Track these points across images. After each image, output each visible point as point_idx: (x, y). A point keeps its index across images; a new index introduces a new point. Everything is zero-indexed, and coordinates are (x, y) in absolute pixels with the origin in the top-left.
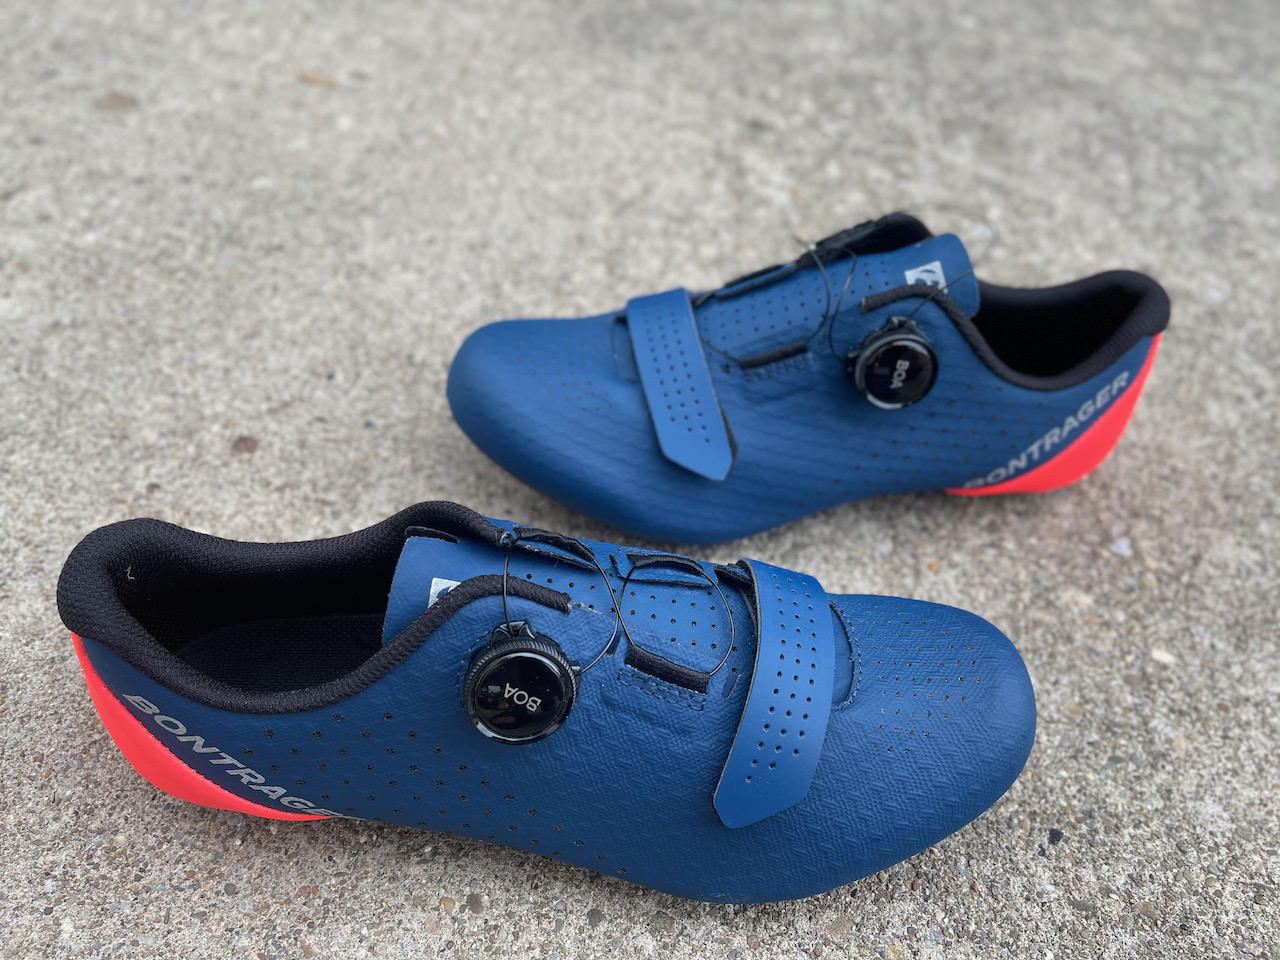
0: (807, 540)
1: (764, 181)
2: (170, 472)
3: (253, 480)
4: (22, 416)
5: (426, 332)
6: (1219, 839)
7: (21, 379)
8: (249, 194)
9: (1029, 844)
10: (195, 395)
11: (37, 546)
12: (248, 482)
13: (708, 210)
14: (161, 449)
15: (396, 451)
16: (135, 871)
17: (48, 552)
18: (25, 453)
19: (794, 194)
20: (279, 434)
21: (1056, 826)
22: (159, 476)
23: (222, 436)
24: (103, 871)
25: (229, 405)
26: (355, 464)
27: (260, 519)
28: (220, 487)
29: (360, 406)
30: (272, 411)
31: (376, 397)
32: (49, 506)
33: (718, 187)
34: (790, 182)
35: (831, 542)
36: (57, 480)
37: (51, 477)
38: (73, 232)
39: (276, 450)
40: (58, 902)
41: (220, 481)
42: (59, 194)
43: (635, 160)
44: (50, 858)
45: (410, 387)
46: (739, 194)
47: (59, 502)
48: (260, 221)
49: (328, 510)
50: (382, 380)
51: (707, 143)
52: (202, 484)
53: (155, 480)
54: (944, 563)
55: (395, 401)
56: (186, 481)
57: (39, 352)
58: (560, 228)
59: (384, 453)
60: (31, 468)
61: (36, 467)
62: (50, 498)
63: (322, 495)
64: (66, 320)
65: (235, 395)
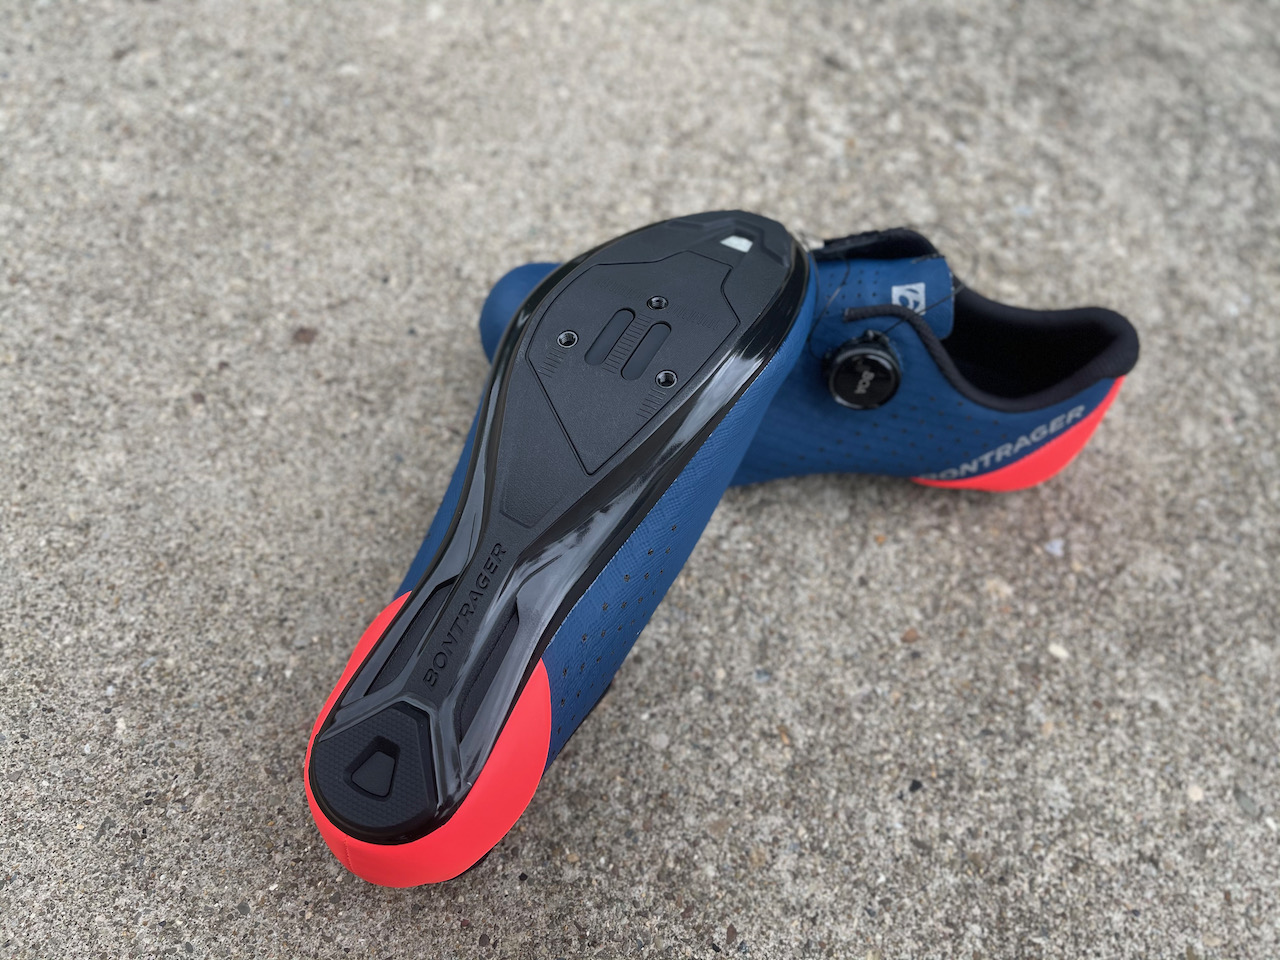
0: (774, 497)
1: (823, 128)
2: (239, 353)
3: (307, 370)
4: (118, 282)
5: (475, 247)
6: (1055, 814)
7: (120, 246)
8: (338, 80)
9: (892, 789)
10: (267, 283)
11: (124, 405)
12: (302, 372)
13: (761, 152)
14: (233, 330)
15: (432, 360)
16: (178, 689)
17: (132, 411)
18: (119, 316)
19: (850, 144)
20: (335, 330)
21: (919, 778)
22: (229, 355)
23: (285, 325)
24: (154, 685)
25: (294, 296)
26: (396, 369)
27: (309, 408)
28: (278, 373)
29: (408, 312)
30: (331, 307)
31: (423, 305)
32: (135, 370)
33: (777, 128)
34: (848, 130)
35: (795, 503)
36: (145, 346)
37: (140, 343)
38: (175, 102)
39: (329, 345)
40: (116, 705)
41: (279, 367)
42: (167, 58)
43: (703, 88)
44: (113, 669)
45: (454, 300)
46: (795, 138)
47: (145, 367)
48: (342, 111)
49: (366, 408)
50: (430, 290)
51: (777, 76)
52: (264, 368)
53: (224, 358)
54: (890, 537)
55: (438, 311)
56: (251, 363)
57: (137, 221)
58: (618, 152)
59: (422, 361)
60: (123, 332)
61: (128, 332)
62: (137, 363)
63: (363, 393)
64: (163, 192)
65: (300, 288)
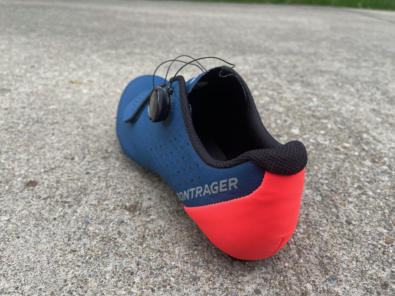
3: (33, 196)
12: (30, 197)
15: (99, 181)
20: (47, 180)
23: (22, 182)
25: (27, 171)
26: (81, 187)
27: (34, 211)
29: (84, 167)
30: (45, 172)
31: (92, 164)
39: (45, 185)
41: (18, 198)
48: (50, 116)
49: (67, 205)
50: (94, 159)
52: (9, 200)
54: (346, 202)
55: (99, 164)
59: (94, 182)
63: (65, 200)
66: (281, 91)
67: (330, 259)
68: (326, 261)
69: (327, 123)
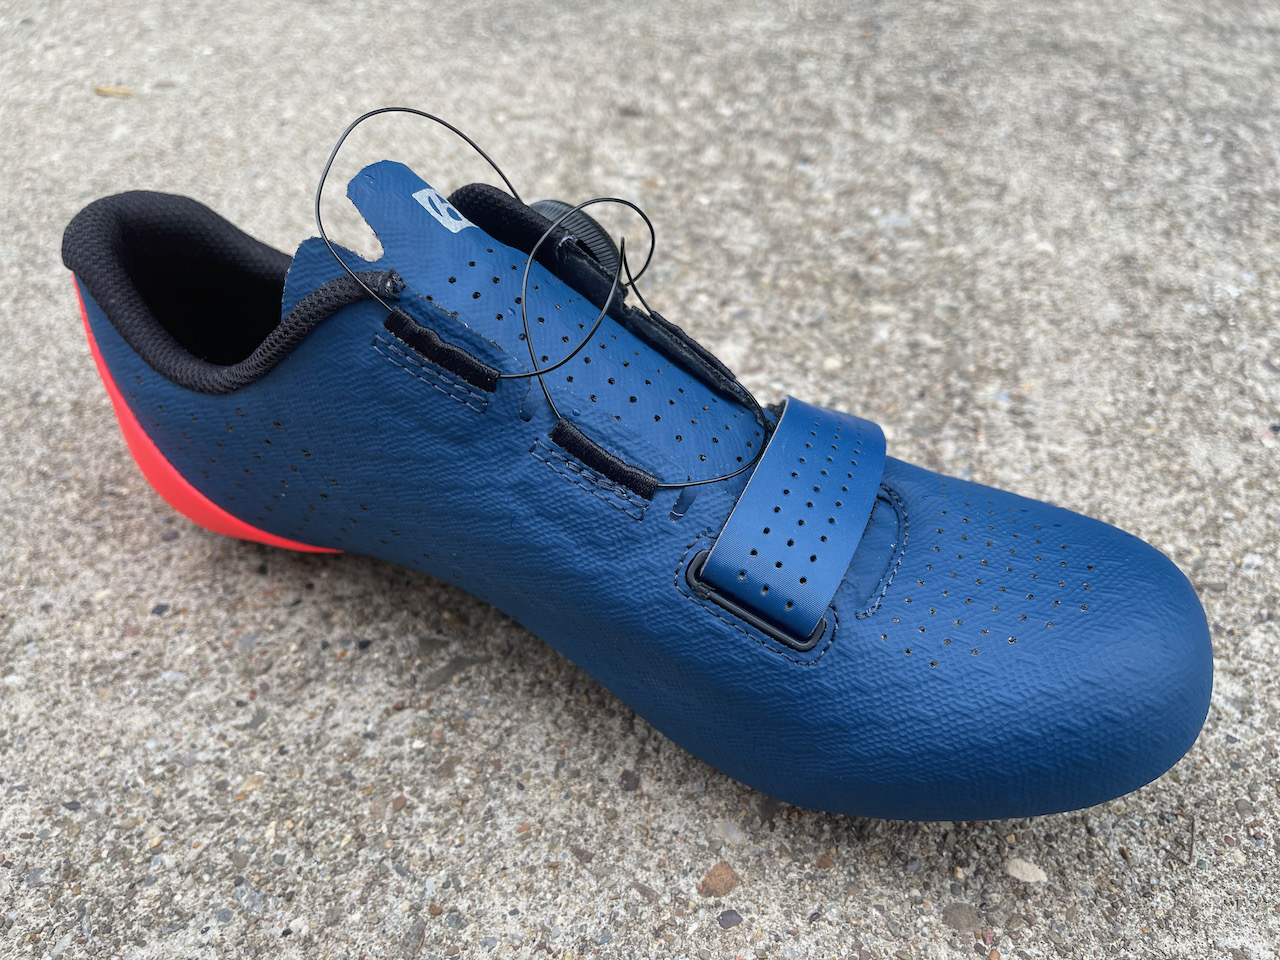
1: (611, 173)
19: (651, 184)
34: (648, 171)
51: (556, 133)
66: (811, 150)
67: (458, 921)
68: (434, 929)
69: (884, 318)
